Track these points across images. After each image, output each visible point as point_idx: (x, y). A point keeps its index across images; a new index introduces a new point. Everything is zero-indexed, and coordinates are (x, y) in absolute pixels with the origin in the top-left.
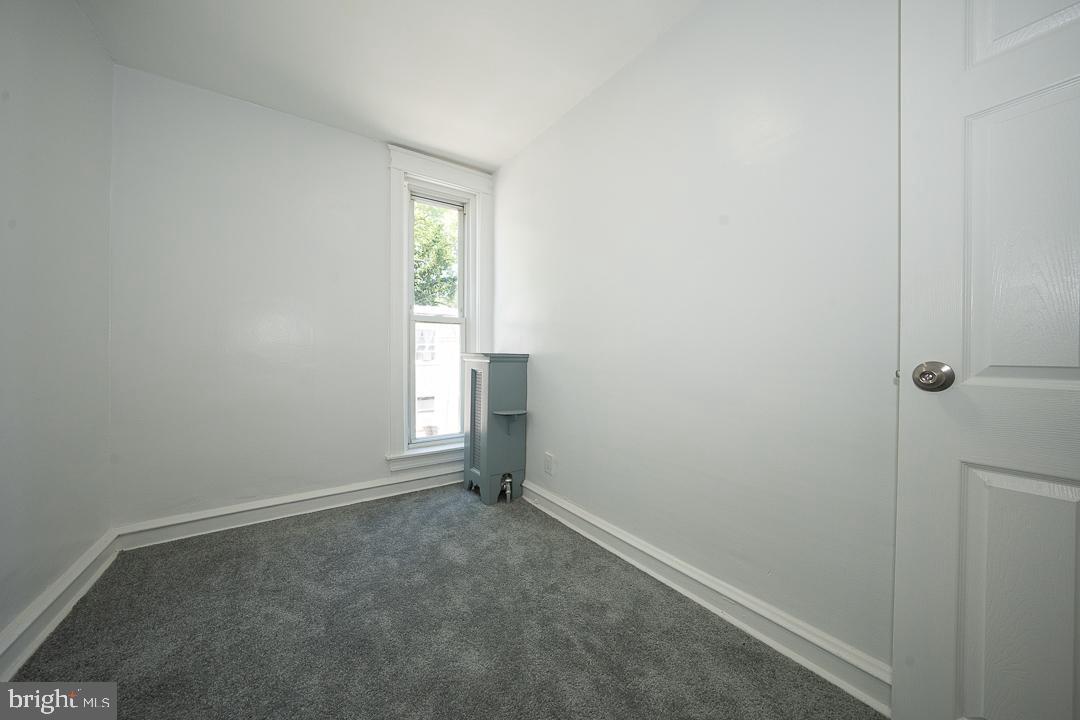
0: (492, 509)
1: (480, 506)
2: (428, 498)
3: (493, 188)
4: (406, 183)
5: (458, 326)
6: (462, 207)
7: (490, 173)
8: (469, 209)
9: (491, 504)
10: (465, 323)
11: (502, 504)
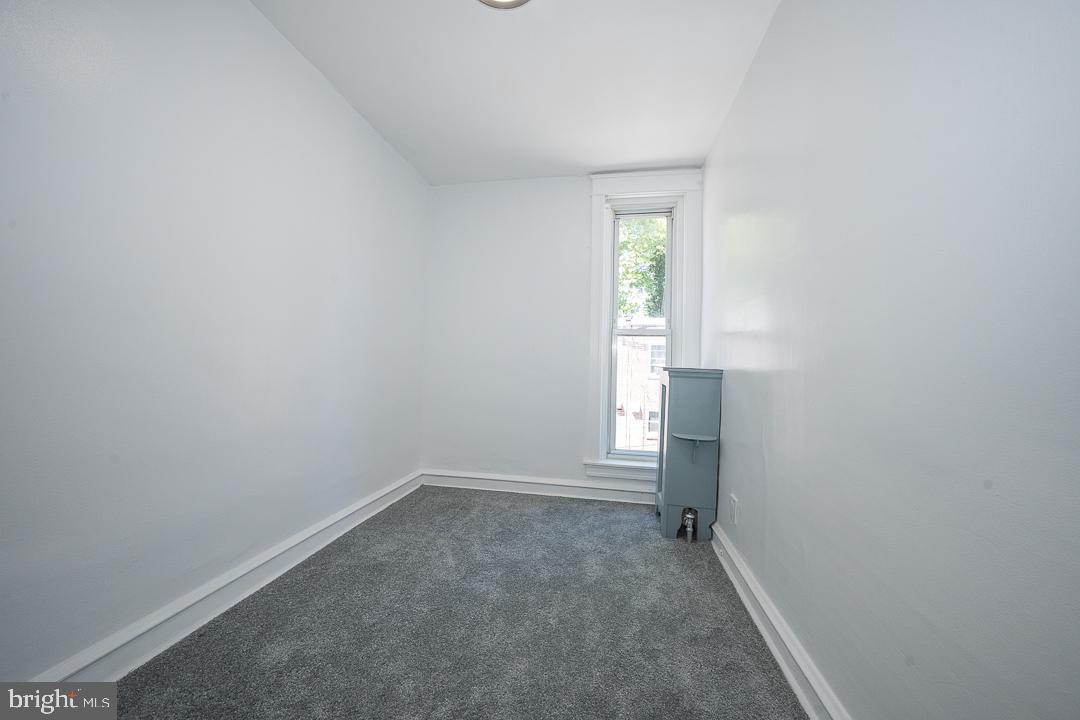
0: (665, 542)
1: (655, 535)
2: (613, 511)
3: (702, 183)
4: (608, 205)
5: (664, 338)
6: (669, 212)
7: (700, 167)
8: (677, 214)
9: (667, 536)
10: (671, 334)
11: (680, 541)
